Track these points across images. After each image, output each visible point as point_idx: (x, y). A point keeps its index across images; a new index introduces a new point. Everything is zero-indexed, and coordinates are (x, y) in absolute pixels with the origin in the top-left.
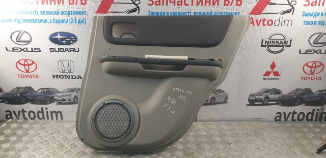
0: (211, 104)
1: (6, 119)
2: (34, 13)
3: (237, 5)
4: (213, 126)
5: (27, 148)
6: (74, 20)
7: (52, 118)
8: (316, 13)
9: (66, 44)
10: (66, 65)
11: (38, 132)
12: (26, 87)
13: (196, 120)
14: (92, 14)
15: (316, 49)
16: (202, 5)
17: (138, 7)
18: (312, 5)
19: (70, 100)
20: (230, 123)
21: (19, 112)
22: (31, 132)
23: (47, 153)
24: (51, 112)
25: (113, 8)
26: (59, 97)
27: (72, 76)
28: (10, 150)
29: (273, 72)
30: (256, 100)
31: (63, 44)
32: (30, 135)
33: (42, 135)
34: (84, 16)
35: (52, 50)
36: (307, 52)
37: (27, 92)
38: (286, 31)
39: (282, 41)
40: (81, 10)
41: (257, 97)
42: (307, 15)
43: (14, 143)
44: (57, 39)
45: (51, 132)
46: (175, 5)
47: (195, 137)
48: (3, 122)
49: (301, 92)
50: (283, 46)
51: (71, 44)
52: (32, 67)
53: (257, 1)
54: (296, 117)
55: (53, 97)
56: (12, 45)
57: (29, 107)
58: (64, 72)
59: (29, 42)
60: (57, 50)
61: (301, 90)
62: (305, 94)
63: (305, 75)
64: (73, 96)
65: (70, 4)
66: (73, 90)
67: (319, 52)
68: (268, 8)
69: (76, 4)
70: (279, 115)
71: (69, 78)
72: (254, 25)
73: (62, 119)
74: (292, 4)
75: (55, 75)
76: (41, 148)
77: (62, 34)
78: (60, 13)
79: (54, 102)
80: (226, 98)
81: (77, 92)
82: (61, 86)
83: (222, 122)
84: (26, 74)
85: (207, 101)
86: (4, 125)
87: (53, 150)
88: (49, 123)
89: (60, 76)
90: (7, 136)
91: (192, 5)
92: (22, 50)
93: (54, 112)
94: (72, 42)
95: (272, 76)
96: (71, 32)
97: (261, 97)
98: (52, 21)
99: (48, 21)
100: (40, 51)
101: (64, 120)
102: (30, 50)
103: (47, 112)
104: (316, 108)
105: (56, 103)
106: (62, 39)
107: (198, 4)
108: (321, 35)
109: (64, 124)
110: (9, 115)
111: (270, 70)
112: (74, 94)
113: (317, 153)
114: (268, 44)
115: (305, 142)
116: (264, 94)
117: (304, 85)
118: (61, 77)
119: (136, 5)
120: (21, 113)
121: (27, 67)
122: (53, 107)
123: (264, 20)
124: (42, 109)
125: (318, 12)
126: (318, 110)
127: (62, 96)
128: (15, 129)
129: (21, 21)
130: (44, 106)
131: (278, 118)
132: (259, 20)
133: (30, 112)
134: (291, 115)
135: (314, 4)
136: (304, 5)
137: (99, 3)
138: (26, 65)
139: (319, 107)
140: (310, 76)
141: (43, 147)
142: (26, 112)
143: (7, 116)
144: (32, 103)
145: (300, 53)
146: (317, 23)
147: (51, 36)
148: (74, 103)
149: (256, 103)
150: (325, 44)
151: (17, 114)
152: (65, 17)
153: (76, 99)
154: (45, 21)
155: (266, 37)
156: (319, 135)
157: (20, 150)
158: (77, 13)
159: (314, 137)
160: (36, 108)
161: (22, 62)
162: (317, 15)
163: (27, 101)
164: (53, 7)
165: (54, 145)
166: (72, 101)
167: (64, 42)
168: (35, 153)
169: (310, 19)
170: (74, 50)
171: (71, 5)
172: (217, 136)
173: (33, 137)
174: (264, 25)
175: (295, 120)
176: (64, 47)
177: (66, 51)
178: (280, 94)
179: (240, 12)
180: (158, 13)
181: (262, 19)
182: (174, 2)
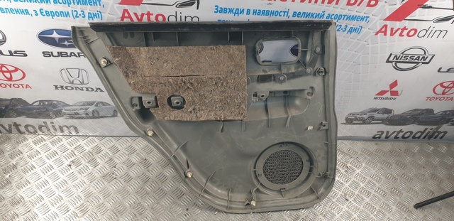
3: (369, 5)
5: (41, 198)
6: (79, 12)
9: (70, 46)
10: (75, 75)
11: (48, 162)
12: (12, 99)
14: (113, 5)
16: (310, 2)
21: (10, 126)
22: (38, 163)
24: (60, 126)
26: (69, 110)
27: (87, 89)
29: (390, 91)
30: (356, 119)
31: (65, 46)
32: (38, 169)
33: (57, 170)
34: (98, 8)
35: (47, 54)
36: (449, 71)
37: (16, 105)
38: (431, 45)
39: (419, 57)
41: (359, 116)
44: (53, 39)
45: (67, 162)
49: (419, 112)
50: (418, 63)
52: (17, 75)
53: (404, 2)
55: (60, 110)
57: (23, 121)
58: (72, 83)
59: (1, 42)
60: (56, 54)
61: (420, 110)
62: (422, 114)
64: (90, 110)
66: (91, 104)
68: (418, 13)
71: (82, 90)
72: (385, 34)
73: (77, 133)
75: (59, 85)
78: (52, 0)
79: (62, 116)
81: (96, 106)
84: (9, 83)
87: (79, 203)
89: (66, 87)
93: (65, 126)
95: (388, 95)
97: (364, 116)
98: (38, 12)
99: (31, 12)
100: (26, 55)
101: (80, 134)
102: (6, 53)
103: (53, 126)
104: (429, 127)
105: (65, 117)
106: (62, 40)
111: (388, 89)
112: (92, 108)
114: (397, 59)
116: (369, 114)
117: (426, 106)
118: (69, 88)
120: (13, 127)
121: (8, 75)
122: (59, 121)
124: (45, 122)
127: (74, 110)
130: (48, 121)
133: (26, 126)
138: (6, 72)
140: (438, 96)
142: (20, 125)
144: (28, 117)
145: (439, 71)
147: (41, 34)
148: (93, 117)
149: (355, 122)
151: (7, 128)
152: (62, 8)
153: (96, 113)
154: (27, 12)
155: (397, 51)
158: (85, 2)
160: (35, 122)
163: (19, 114)
166: (91, 115)
167: (66, 43)
176: (69, 51)
177: (71, 56)
178: (391, 113)
179: (370, 16)
180: (231, 11)
181: (402, 27)
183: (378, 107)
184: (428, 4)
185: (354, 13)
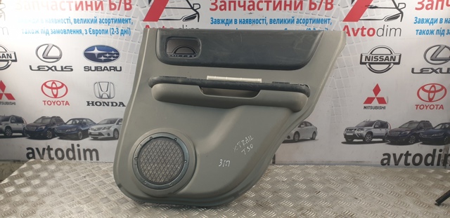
0: (293, 141)
1: (26, 158)
2: (66, 21)
3: (326, 9)
4: (296, 170)
5: (52, 193)
6: (115, 30)
7: (85, 159)
8: (432, 19)
9: (105, 61)
10: (104, 88)
11: (67, 175)
12: (53, 117)
13: (274, 163)
14: (139, 22)
15: (435, 67)
16: (280, 9)
17: (198, 13)
18: (427, 9)
19: (109, 134)
20: (319, 167)
22: (59, 175)
23: (78, 199)
24: (84, 150)
25: (165, 14)
26: (95, 130)
27: (112, 103)
28: (32, 195)
29: (376, 98)
30: (355, 137)
31: (101, 61)
32: (57, 178)
33: (72, 179)
34: (129, 25)
35: (87, 69)
36: (422, 71)
37: (54, 124)
38: (393, 43)
39: (387, 57)
40: (125, 17)
41: (356, 132)
42: (421, 21)
43: (36, 187)
44: (94, 54)
45: (84, 175)
46: (245, 9)
47: (272, 184)
48: (23, 162)
49: (416, 125)
50: (389, 64)
51: (111, 60)
52: (62, 91)
54: (410, 159)
55: (87, 130)
56: (37, 62)
57: (56, 143)
58: (101, 97)
59: (58, 59)
60: (93, 69)
61: (416, 122)
62: (421, 128)
63: (421, 102)
64: (112, 129)
65: (111, 9)
66: (112, 122)
67: (438, 71)
68: (368, 13)
69: (119, 9)
70: (386, 157)
71: (108, 105)
72: (349, 35)
73: (98, 159)
74: (399, 8)
75: (90, 101)
76: (70, 194)
77: (100, 48)
78: (98, 21)
79: (88, 137)
80: (315, 133)
81: (118, 124)
82: (98, 115)
83: (309, 166)
84: (54, 100)
85: (289, 137)
86: (25, 166)
87: (85, 196)
88: (81, 164)
89: (96, 102)
90: (28, 179)
91: (268, 9)
92: (50, 68)
93: (88, 150)
94: (112, 58)
95: (375, 103)
96: (111, 45)
97: (362, 132)
98: (88, 32)
99: (83, 32)
100: (72, 70)
101: (100, 160)
102: (59, 68)
103: (79, 150)
104: (438, 148)
105: (90, 138)
106: (100, 55)
107: (275, 9)
108: (440, 48)
109: (100, 166)
110: (31, 154)
111: (373, 95)
112: (114, 127)
113: (436, 204)
114: (369, 60)
115: (420, 191)
116: (366, 128)
117: (420, 116)
118: (98, 104)
119: (195, 10)
120: (46, 151)
121: (55, 91)
122: (86, 143)
123: (363, 29)
124: (73, 145)
125: (435, 17)
126: (441, 150)
127: (99, 129)
128: (38, 171)
129: (50, 32)
130: (75, 143)
131: (385, 162)
132: (356, 29)
133: (57, 150)
134: (403, 157)
135: (429, 7)
136: (417, 9)
137: (148, 8)
138: (55, 88)
139: (442, 147)
141: (73, 192)
142: (52, 149)
143: (28, 154)
144: (61, 138)
145: (413, 72)
146: (435, 32)
147: (86, 50)
148: (114, 138)
149: (355, 140)
150: (446, 60)
151: (41, 153)
152: (104, 27)
153: (116, 133)
154: (79, 32)
155: (366, 52)
156: (441, 183)
157: (44, 196)
158: (120, 21)
159: (433, 185)
160: (65, 144)
161: (49, 84)
162: (433, 21)
163: (54, 135)
164: (90, 14)
165: (87, 191)
166: (112, 136)
167: (103, 58)
168: (62, 199)
169: (425, 27)
170: (115, 69)
171: (112, 11)
172: (301, 182)
173: (60, 180)
174: (363, 35)
175: (409, 164)
176: (103, 65)
177: (104, 70)
178: (387, 127)
179: (330, 18)
180: (223, 21)
181: (361, 27)
182: (244, 6)
183: (373, 120)
184: (373, 4)
185: (317, 17)
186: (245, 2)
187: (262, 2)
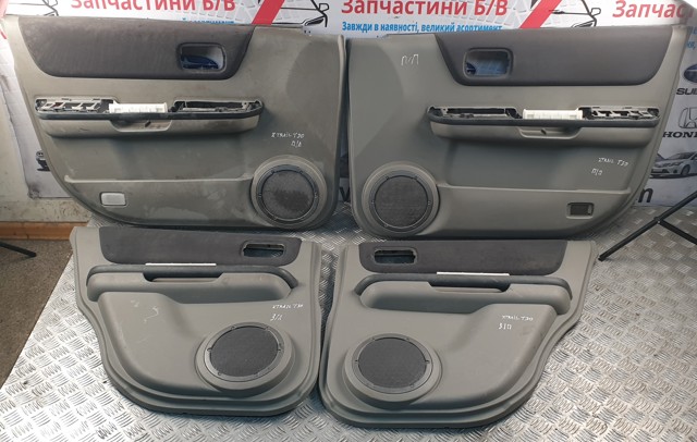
3: (498, 13)
16: (437, 13)
17: (325, 16)
18: (628, 16)
25: (281, 16)
40: (225, 20)
46: (389, 12)
65: (206, 8)
68: (552, 20)
91: (420, 12)
107: (429, 12)
113: (599, 259)
119: (322, 12)
135: (631, 13)
136: (614, 15)
137: (258, 8)
164: (176, 14)
171: (208, 12)
179: (502, 24)
180: (359, 27)
182: (389, 8)
184: (559, 8)
186: (389, 3)
187: (412, 3)
